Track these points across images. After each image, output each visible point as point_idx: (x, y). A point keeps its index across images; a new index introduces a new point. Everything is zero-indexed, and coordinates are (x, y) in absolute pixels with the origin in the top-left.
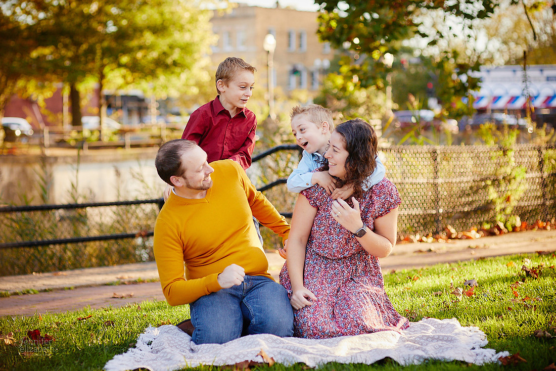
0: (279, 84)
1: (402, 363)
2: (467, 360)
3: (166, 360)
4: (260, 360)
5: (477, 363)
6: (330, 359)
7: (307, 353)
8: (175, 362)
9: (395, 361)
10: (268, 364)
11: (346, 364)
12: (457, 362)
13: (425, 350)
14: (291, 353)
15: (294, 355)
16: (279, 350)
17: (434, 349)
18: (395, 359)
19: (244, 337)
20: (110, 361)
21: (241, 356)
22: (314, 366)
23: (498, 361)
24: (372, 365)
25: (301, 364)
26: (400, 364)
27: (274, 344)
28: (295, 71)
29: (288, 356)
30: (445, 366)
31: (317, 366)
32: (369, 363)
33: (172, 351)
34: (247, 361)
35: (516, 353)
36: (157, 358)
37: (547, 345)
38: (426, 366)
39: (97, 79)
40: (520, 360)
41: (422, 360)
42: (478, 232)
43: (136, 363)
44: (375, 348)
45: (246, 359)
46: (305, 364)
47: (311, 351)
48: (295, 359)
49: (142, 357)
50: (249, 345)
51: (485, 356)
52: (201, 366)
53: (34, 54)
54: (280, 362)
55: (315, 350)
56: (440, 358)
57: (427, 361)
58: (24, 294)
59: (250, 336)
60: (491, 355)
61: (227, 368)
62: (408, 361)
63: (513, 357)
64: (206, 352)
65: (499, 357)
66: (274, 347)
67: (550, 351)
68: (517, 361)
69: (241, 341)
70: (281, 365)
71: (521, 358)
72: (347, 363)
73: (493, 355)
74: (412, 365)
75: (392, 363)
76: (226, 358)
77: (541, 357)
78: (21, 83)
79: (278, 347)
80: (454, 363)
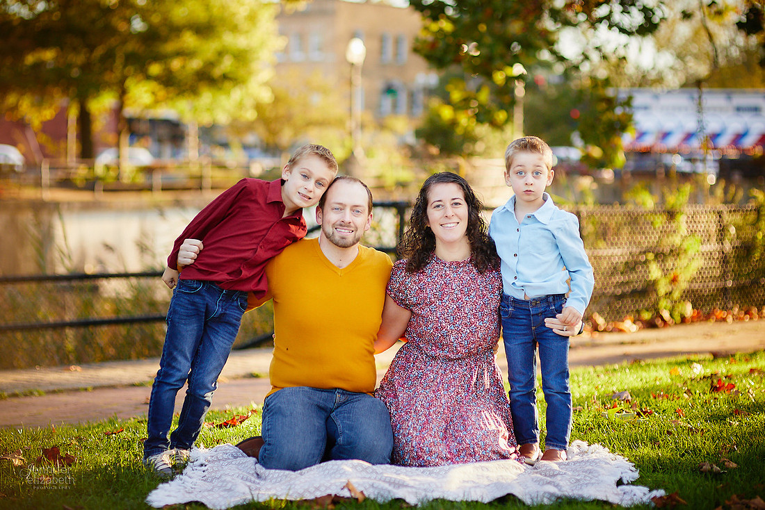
0: (368, 106)
1: (528, 501)
2: (611, 500)
3: (225, 490)
4: (346, 494)
5: (624, 504)
6: (436, 495)
7: (407, 486)
8: (237, 494)
9: (519, 500)
10: (357, 499)
11: (457, 502)
12: (598, 502)
13: (558, 485)
14: (386, 486)
15: (390, 488)
16: (371, 482)
17: (569, 483)
18: (520, 496)
19: (325, 463)
20: (154, 492)
21: (323, 489)
22: (416, 503)
23: (650, 502)
24: (490, 503)
25: (400, 501)
26: (526, 503)
27: (364, 474)
28: (389, 90)
29: (382, 489)
30: (583, 507)
31: (419, 503)
32: (486, 500)
33: (233, 479)
34: (330, 495)
35: (674, 492)
36: (213, 487)
37: (714, 482)
38: (559, 506)
39: (117, 95)
40: (678, 501)
41: (553, 499)
42: (634, 322)
43: (187, 495)
44: (495, 481)
45: (329, 492)
46: (404, 501)
47: (411, 483)
48: (392, 494)
49: (194, 486)
50: (333, 473)
51: (635, 495)
52: (271, 500)
53: (30, 59)
54: (372, 497)
55: (417, 483)
56: (577, 496)
57: (560, 500)
58: (26, 395)
59: (333, 462)
60: (641, 494)
61: (305, 504)
62: (535, 500)
63: (669, 497)
64: (276, 482)
65: (652, 496)
66: (365, 478)
67: (717, 490)
68: (674, 503)
69: (321, 469)
70: (374, 501)
71: (681, 500)
72: (458, 500)
73: (645, 494)
74: (541, 505)
75: (515, 501)
76: (302, 491)
77: (706, 498)
78: (11, 99)
79: (370, 478)
80: (595, 503)
